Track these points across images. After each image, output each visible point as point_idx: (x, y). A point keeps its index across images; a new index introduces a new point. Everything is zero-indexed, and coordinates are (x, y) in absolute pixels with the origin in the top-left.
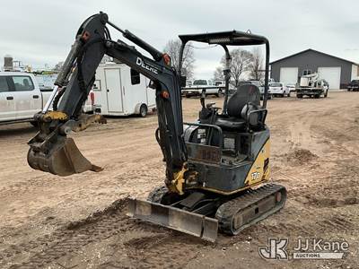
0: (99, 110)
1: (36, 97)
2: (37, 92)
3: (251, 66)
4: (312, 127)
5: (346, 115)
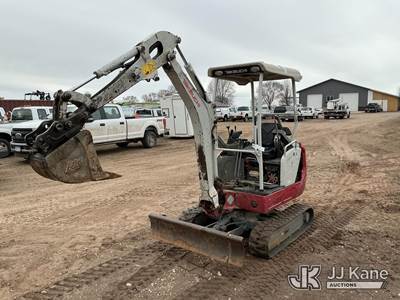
0: (168, 133)
1: (122, 123)
2: (122, 119)
3: (282, 95)
4: (350, 143)
5: (373, 132)
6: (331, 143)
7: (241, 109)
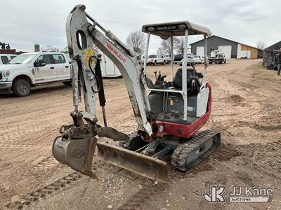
1: (67, 67)
2: (67, 64)
3: (179, 46)
4: (229, 81)
5: (244, 74)
6: (216, 81)
7: (151, 57)
